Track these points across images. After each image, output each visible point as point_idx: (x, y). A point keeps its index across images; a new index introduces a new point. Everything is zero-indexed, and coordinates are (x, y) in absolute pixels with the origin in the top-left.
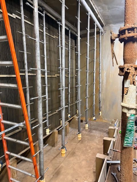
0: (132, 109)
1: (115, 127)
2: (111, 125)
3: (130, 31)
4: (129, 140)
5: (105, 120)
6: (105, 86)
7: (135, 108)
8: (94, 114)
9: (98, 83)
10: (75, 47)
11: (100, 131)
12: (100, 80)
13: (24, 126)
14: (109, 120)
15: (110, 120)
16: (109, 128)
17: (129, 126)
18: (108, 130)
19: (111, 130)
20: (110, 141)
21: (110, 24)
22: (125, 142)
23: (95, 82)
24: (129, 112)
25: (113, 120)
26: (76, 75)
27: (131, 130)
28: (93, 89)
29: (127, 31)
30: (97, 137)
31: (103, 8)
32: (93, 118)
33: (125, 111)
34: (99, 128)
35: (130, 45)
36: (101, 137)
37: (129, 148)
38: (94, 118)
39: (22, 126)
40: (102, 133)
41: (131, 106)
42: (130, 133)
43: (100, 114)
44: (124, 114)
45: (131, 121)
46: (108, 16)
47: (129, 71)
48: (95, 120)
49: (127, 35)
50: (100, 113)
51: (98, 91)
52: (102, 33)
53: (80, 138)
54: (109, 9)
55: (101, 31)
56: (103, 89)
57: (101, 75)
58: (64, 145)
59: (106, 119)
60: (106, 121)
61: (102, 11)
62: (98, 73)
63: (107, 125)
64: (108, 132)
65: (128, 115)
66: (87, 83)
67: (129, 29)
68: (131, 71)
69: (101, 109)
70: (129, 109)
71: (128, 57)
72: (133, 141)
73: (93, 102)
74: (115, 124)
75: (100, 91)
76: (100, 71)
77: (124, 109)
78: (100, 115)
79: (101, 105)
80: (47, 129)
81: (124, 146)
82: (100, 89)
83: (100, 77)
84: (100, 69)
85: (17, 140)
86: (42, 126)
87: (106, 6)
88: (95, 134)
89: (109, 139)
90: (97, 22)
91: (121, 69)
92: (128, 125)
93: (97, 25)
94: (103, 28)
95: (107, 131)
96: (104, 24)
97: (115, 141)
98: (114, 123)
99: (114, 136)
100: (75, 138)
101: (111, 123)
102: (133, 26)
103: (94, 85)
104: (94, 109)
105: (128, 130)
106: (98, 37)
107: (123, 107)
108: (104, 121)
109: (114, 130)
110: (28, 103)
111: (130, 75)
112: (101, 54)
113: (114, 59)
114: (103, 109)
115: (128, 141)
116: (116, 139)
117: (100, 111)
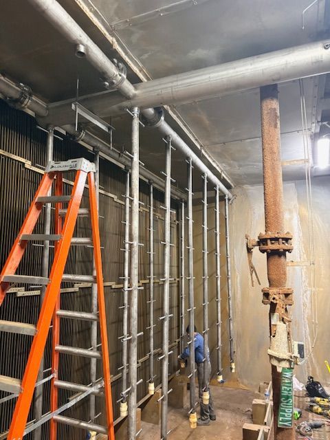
0: (284, 360)
1: (267, 401)
2: (258, 397)
3: (273, 242)
4: (286, 414)
5: (243, 383)
6: (240, 305)
7: (287, 358)
8: (221, 369)
9: (226, 297)
10: (177, 222)
11: (233, 411)
12: (230, 292)
13: (100, 391)
14: (252, 385)
15: (255, 383)
16: (254, 402)
17: (285, 390)
18: (251, 410)
19: (259, 408)
20: (257, 432)
21: (243, 184)
22: (281, 419)
23: (221, 297)
24: (280, 365)
25: (262, 384)
26: (178, 278)
27: (287, 397)
28: (217, 313)
29: (269, 242)
30: (227, 428)
31: (230, 165)
32: (217, 378)
33: (275, 363)
34: (231, 404)
35: (275, 259)
36: (236, 427)
37: (287, 429)
38: (220, 378)
39: (97, 391)
40: (238, 416)
41: (282, 356)
42: (287, 403)
43: (231, 369)
44: (274, 368)
45: (286, 381)
46: (240, 176)
47: (275, 302)
48: (222, 382)
49: (270, 246)
50: (233, 366)
51: (227, 316)
52: (229, 200)
53: (194, 423)
54: (240, 166)
55: (227, 197)
56: (237, 310)
57: (231, 281)
58: (165, 436)
59: (245, 381)
60: (245, 385)
61: (228, 168)
62: (226, 278)
63: (247, 396)
64: (252, 415)
65: (279, 370)
66: (206, 301)
67: (271, 239)
68: (278, 302)
69: (234, 358)
70: (280, 360)
71: (273, 277)
72: (292, 417)
73: (218, 342)
74: (267, 393)
75: (231, 315)
76: (229, 274)
77: (272, 360)
78: (233, 371)
79: (234, 348)
80: (122, 404)
81: (279, 426)
82: (231, 312)
83: (230, 286)
84: (229, 269)
85: (81, 422)
86: (135, 390)
87: (236, 164)
88: (224, 420)
89: (254, 427)
90: (220, 185)
91: (266, 295)
92: (283, 388)
93: (219, 190)
94: (231, 192)
95: (249, 411)
96: (232, 185)
97: (267, 431)
98: (265, 391)
99: (266, 421)
100: (176, 428)
101: (257, 392)
102: (277, 236)
103: (219, 304)
104: (220, 357)
105: (284, 396)
106: (223, 207)
107: (271, 357)
108: (241, 386)
109: (266, 406)
110: (92, 344)
111: (278, 307)
112: (228, 239)
113: (254, 274)
114: (238, 356)
115: (284, 416)
116: (269, 428)
117: (233, 362)
